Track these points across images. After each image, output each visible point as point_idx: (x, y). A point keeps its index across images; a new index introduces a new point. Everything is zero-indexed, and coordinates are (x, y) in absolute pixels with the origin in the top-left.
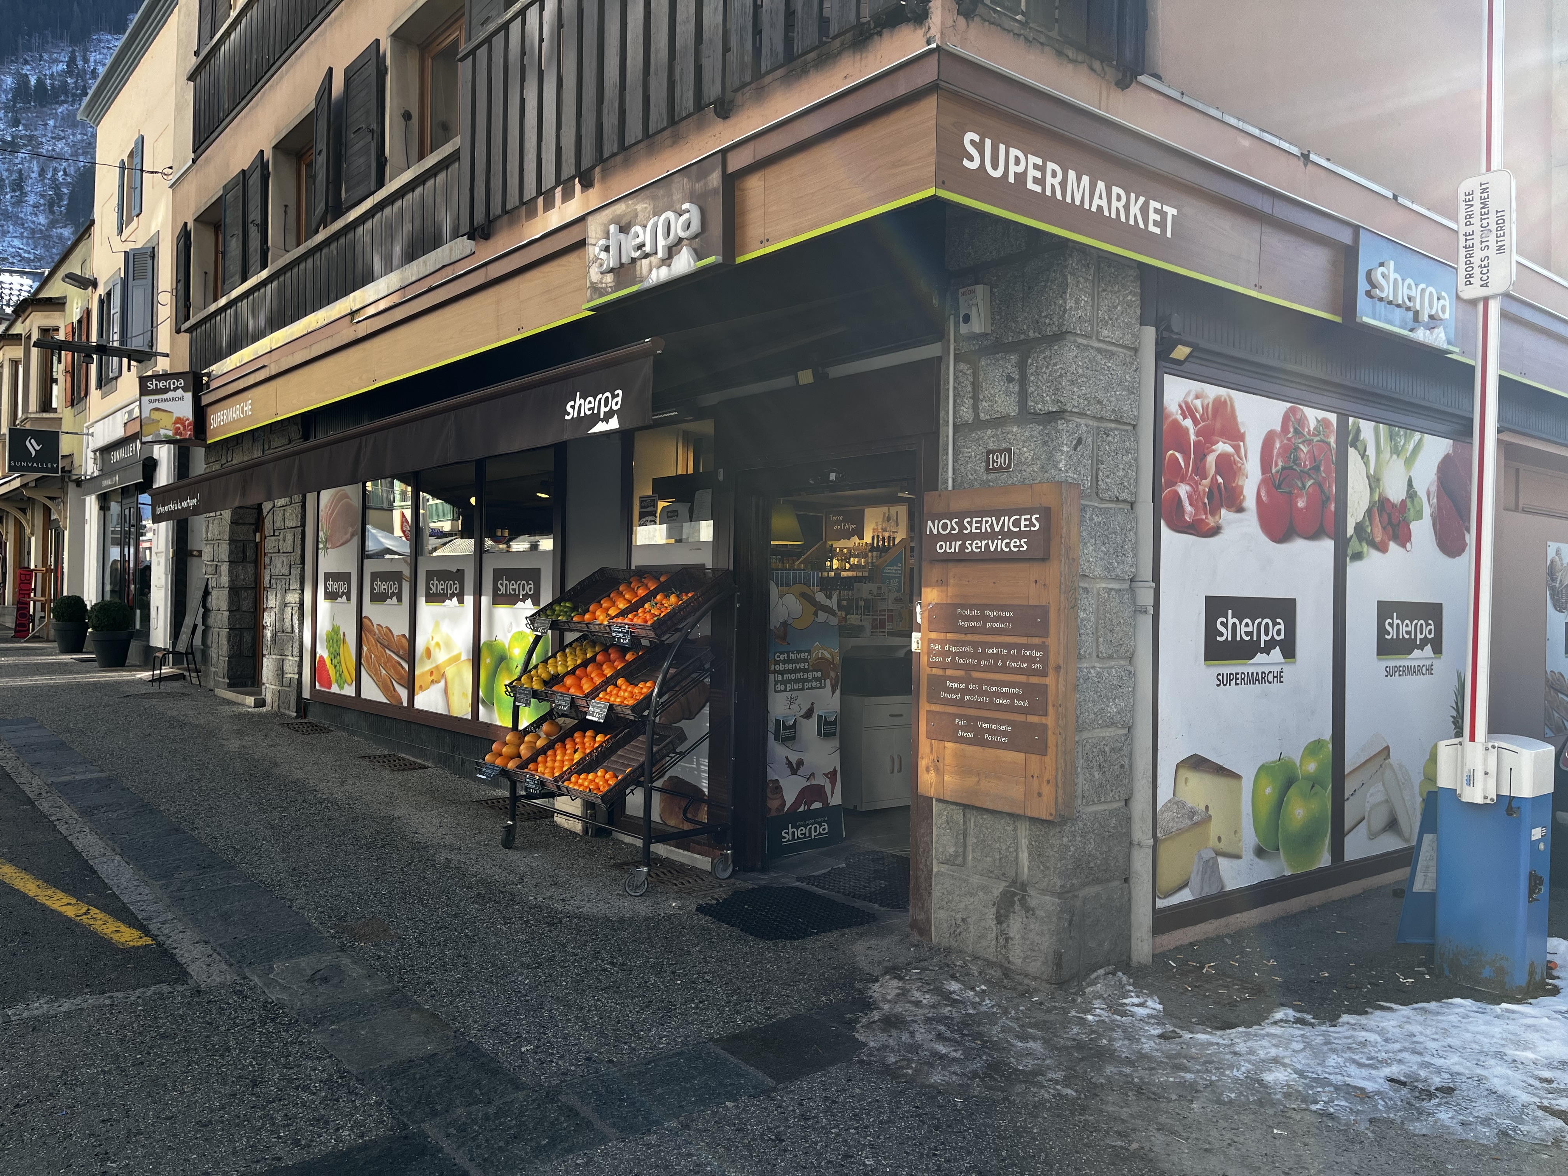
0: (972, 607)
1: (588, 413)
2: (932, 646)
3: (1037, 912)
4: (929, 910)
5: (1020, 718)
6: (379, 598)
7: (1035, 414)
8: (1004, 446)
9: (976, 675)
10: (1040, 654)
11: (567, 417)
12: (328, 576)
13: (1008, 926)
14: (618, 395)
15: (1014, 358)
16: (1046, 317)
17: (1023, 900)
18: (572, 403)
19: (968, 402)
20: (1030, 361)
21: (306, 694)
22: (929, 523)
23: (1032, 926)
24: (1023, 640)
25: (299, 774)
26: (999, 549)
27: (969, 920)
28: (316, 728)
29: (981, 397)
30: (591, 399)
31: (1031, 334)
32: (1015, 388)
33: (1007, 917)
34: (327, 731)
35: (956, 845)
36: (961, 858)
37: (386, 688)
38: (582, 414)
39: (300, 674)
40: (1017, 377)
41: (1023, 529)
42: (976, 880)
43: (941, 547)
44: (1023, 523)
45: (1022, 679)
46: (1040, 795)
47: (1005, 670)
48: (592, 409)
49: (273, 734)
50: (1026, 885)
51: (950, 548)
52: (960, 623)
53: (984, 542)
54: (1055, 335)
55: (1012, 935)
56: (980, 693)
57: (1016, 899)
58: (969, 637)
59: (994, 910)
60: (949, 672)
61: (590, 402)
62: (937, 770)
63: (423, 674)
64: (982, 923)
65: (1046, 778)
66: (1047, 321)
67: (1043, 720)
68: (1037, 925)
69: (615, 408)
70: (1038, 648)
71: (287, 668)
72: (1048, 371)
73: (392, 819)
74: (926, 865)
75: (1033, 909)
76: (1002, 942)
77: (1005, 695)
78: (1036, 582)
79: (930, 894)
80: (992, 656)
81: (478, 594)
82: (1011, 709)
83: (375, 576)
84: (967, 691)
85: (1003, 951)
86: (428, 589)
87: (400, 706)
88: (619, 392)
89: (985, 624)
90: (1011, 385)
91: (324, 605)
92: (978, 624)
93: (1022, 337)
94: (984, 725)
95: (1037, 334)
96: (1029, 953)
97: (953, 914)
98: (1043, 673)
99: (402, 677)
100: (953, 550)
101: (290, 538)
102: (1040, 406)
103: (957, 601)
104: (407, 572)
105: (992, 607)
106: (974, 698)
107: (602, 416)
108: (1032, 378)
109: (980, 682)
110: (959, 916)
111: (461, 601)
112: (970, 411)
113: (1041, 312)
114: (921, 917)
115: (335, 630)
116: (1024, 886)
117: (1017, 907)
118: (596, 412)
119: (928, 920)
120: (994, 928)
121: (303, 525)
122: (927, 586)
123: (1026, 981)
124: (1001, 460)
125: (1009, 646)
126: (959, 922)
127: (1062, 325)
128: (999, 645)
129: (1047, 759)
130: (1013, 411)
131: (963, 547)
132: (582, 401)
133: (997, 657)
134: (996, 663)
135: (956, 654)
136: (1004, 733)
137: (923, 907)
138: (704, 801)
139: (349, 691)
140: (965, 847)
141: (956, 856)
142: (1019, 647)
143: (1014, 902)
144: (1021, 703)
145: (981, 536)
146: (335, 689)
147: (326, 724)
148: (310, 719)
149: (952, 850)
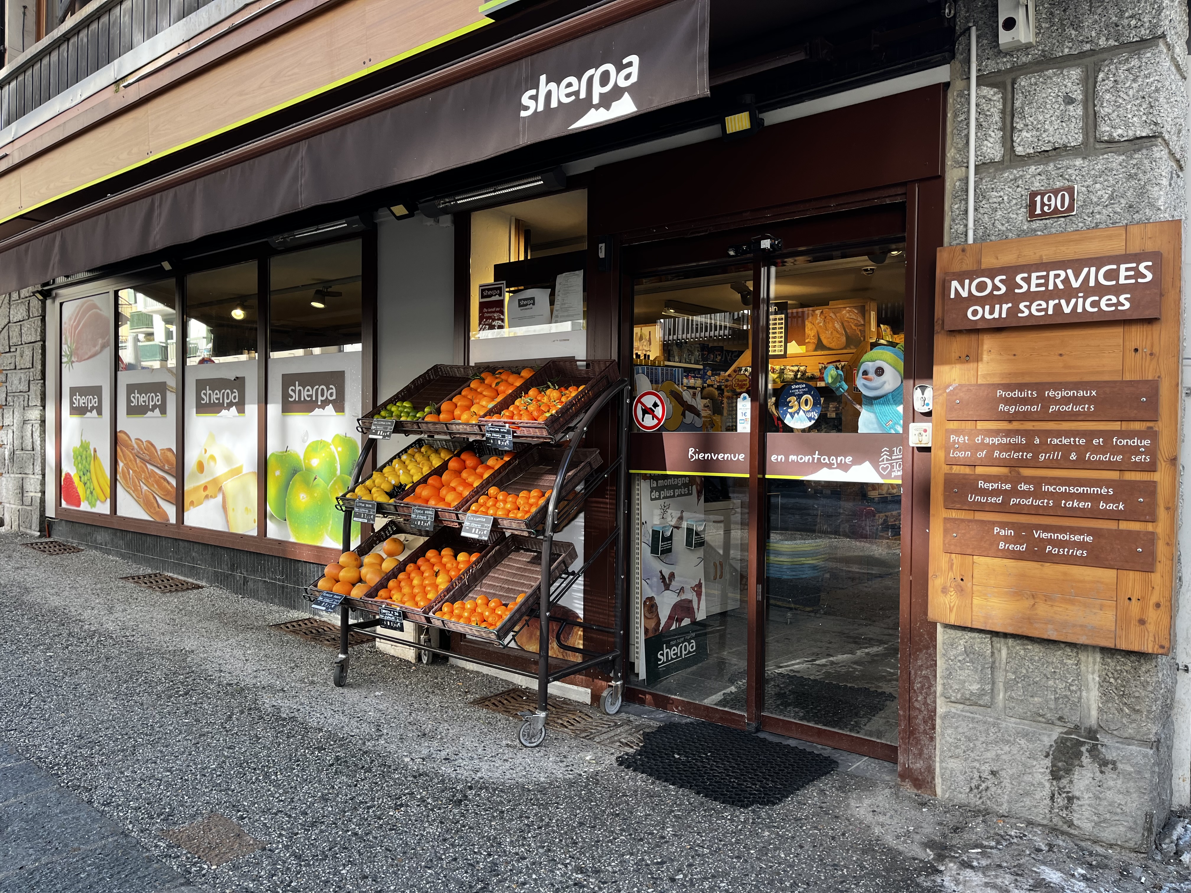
0: (1021, 387)
1: (566, 100)
2: (953, 438)
3: (1120, 766)
4: (931, 758)
5: (1111, 525)
6: (134, 411)
7: (1111, 141)
8: (1058, 185)
9: (1026, 472)
10: (1146, 442)
11: (523, 114)
12: (74, 391)
13: (1071, 782)
14: (630, 64)
15: (1075, 73)
16: (1132, 17)
17: (1094, 751)
18: (533, 92)
19: (995, 135)
20: (1101, 75)
21: (50, 512)
22: (955, 284)
23: (1111, 783)
24: (1116, 426)
25: (55, 602)
26: (1080, 310)
27: (1003, 773)
28: (64, 548)
29: (1020, 126)
30: (572, 79)
31: (1102, 42)
32: (1076, 111)
33: (1068, 771)
34: (79, 551)
35: (981, 680)
36: (987, 698)
37: (148, 504)
38: (554, 104)
39: (43, 493)
40: (1080, 97)
41: (1122, 281)
42: (1011, 724)
43: (975, 313)
44: (1123, 273)
45: (1114, 475)
46: (1142, 622)
47: (1082, 464)
48: (577, 93)
49: (16, 555)
50: (1096, 732)
51: (992, 312)
52: (1001, 407)
53: (1052, 303)
54: (1142, 40)
55: (1077, 794)
56: (1037, 494)
57: (1083, 749)
58: (1015, 425)
59: (1048, 762)
60: (979, 470)
61: (569, 85)
62: (961, 590)
63: (196, 489)
64: (1027, 778)
65: (1154, 599)
66: (1133, 22)
67: (1150, 527)
68: (1119, 782)
69: (623, 83)
70: (1141, 435)
71: (28, 487)
72: (1135, 85)
73: (185, 654)
74: (925, 703)
75: (1114, 763)
76: (1060, 801)
77: (1081, 497)
78: (1136, 350)
79: (932, 739)
80: (1056, 448)
81: (264, 400)
82: (1095, 514)
83: (131, 389)
84: (1015, 492)
85: (1064, 813)
86: (199, 398)
87: (167, 525)
88: (634, 59)
89: (1045, 408)
90: (1071, 108)
91: (70, 421)
92: (1034, 408)
93: (1087, 47)
94: (1044, 535)
95: (1112, 42)
96: (1108, 816)
97: (976, 764)
98: (1152, 467)
99: (168, 493)
100: (996, 315)
101: (28, 353)
102: (1120, 131)
103: (997, 380)
104: (172, 382)
105: (1057, 386)
106: (1028, 502)
107: (596, 100)
108: (1108, 96)
109: (1038, 482)
110: (986, 768)
111: (241, 410)
112: (998, 147)
113: (1122, 12)
114: (919, 765)
115: (84, 446)
116: (1092, 734)
117: (1086, 759)
118: (583, 95)
119: (931, 770)
120: (1047, 785)
121: (43, 340)
122: (944, 362)
123: (1100, 850)
124: (1056, 202)
125: (1089, 435)
126: (985, 775)
127: (1156, 26)
128: (1068, 434)
129: (1156, 578)
130: (1075, 138)
131: (1014, 311)
132: (553, 86)
133: (1067, 449)
134: (1066, 457)
135: (994, 447)
136: (1081, 545)
137: (921, 754)
138: (580, 625)
139: (104, 509)
140: (993, 683)
141: (982, 693)
142: (1108, 435)
143: (1081, 754)
144: (1111, 506)
145: (1047, 296)
146: (85, 507)
147: (75, 543)
148: (55, 538)
149: (975, 687)
